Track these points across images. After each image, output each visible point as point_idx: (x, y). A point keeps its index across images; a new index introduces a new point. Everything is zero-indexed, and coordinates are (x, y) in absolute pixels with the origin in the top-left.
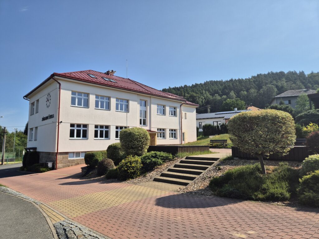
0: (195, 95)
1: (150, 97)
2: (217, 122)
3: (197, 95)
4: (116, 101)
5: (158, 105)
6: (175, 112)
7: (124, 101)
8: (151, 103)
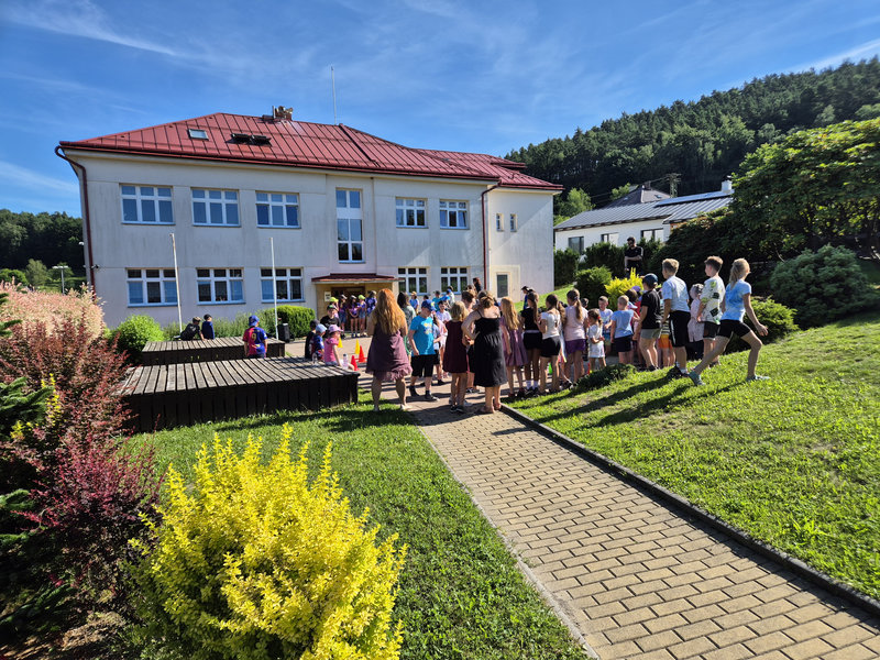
0: (694, 132)
1: (372, 179)
2: (653, 231)
4: (258, 199)
5: (399, 200)
6: (464, 214)
7: (284, 197)
8: (374, 195)
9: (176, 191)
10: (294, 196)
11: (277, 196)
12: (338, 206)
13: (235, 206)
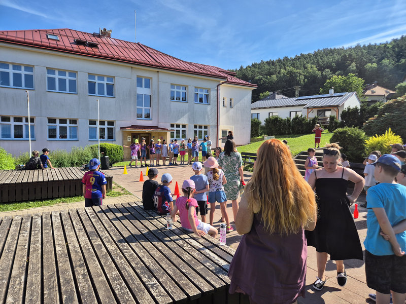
1: (158, 72)
2: (296, 112)
3: (298, 71)
4: (89, 79)
5: (173, 85)
6: (207, 96)
7: (105, 79)
8: (158, 81)
9: (36, 69)
10: (111, 78)
11: (101, 77)
12: (138, 86)
13: (75, 81)
